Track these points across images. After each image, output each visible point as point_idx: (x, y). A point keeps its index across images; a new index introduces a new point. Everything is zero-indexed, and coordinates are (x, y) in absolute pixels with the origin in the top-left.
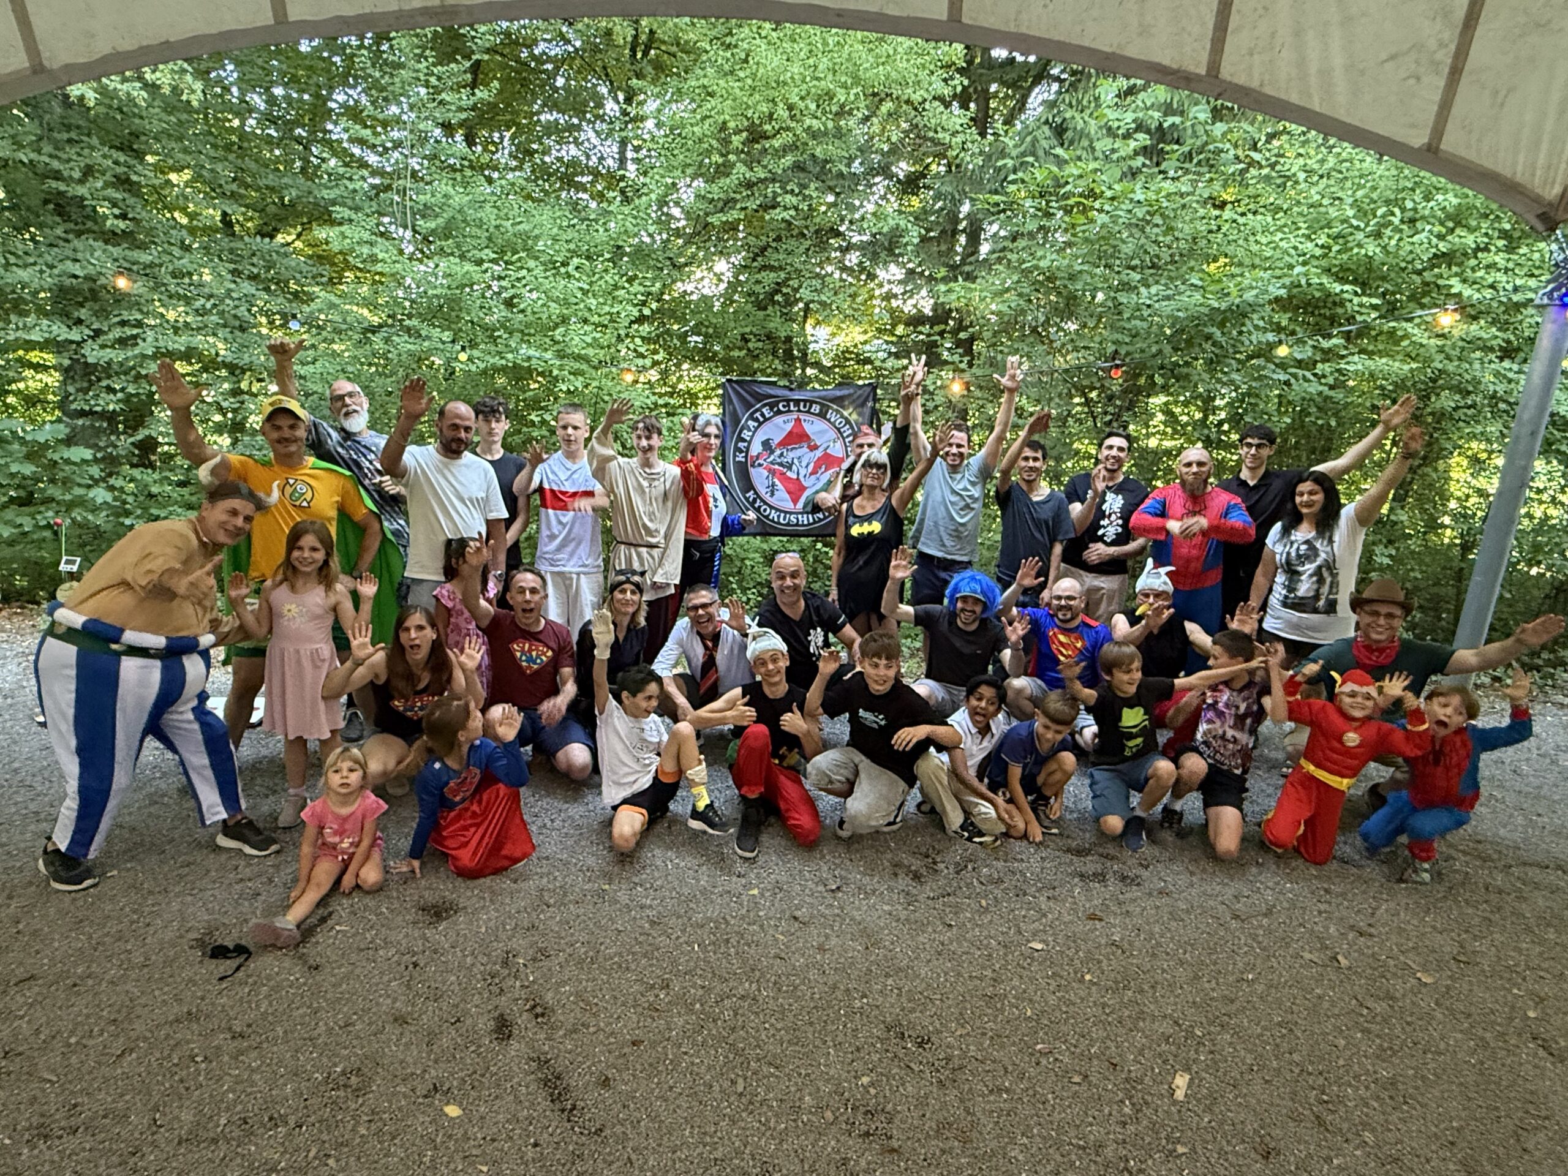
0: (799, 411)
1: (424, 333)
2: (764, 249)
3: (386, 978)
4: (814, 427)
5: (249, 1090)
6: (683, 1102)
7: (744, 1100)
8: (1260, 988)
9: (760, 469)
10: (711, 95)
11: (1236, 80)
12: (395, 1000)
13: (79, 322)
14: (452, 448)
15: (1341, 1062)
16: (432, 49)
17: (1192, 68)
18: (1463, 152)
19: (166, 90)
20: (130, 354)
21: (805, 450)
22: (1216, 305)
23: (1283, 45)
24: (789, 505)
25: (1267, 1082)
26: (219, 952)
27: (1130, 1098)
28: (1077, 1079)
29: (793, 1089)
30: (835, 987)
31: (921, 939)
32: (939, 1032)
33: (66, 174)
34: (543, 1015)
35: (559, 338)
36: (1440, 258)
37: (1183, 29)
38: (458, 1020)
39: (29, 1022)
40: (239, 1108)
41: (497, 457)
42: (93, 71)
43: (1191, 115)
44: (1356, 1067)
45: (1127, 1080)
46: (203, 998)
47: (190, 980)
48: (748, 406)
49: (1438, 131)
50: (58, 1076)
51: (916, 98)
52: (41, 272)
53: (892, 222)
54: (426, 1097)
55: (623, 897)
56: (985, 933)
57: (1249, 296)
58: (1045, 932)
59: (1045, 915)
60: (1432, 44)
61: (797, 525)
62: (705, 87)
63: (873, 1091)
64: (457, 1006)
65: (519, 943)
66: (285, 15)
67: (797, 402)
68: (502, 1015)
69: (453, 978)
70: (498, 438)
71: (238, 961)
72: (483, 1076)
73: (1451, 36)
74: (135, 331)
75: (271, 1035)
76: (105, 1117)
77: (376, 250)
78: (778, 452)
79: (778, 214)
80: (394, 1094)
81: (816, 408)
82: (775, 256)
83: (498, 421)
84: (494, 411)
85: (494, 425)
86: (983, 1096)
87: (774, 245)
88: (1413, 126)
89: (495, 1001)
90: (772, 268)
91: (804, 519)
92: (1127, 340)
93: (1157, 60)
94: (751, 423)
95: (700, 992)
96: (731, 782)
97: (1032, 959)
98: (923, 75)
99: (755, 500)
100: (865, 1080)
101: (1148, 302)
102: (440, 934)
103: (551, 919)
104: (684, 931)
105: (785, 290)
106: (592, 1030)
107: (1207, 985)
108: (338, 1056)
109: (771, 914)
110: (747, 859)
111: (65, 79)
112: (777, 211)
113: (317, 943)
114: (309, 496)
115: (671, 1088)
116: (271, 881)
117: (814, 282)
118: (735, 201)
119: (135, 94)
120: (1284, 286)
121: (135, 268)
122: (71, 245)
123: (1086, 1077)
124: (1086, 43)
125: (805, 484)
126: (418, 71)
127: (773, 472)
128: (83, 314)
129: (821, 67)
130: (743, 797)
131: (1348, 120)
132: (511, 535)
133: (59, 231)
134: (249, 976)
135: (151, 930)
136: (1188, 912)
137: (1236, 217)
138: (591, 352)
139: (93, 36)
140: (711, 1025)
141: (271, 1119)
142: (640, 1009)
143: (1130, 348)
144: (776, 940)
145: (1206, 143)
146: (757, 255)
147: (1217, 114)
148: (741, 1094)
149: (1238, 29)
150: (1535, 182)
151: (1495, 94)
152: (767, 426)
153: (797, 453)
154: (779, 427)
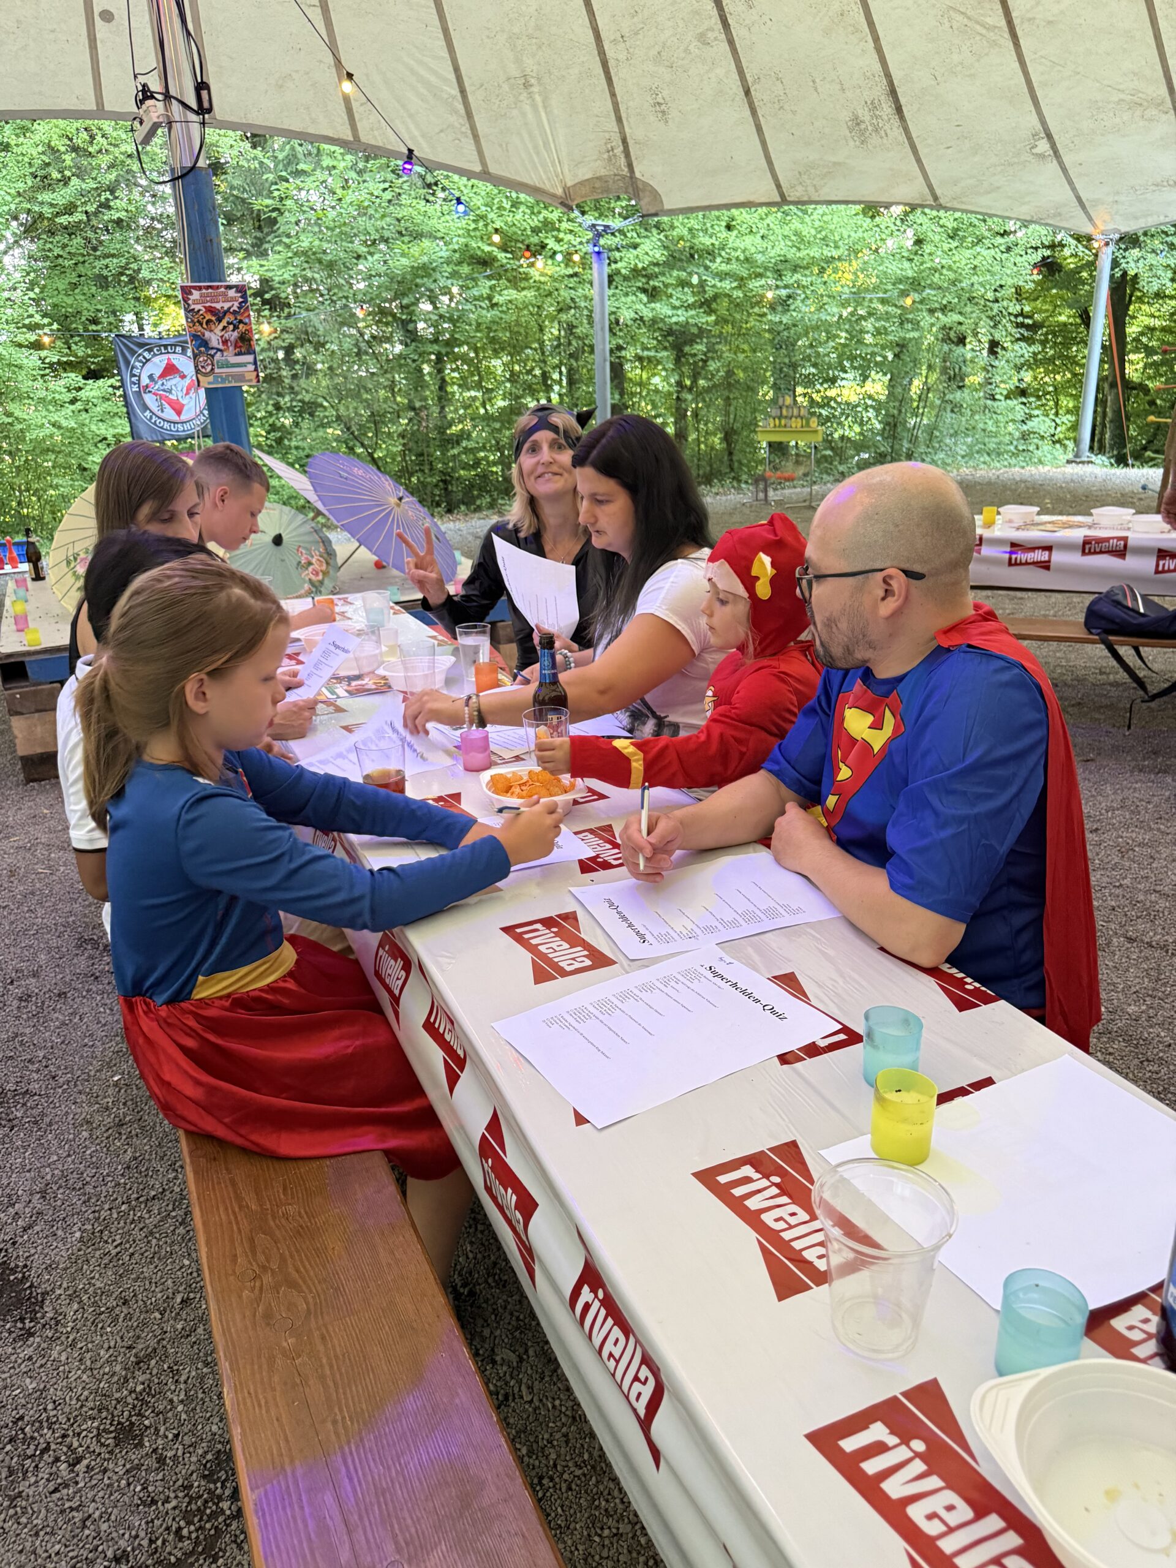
0: (168, 352)
4: (181, 360)
9: (150, 395)
11: (370, 143)
17: (345, 138)
18: (501, 173)
21: (178, 379)
24: (175, 418)
37: (333, 120)
48: (133, 353)
49: (483, 163)
60: (458, 124)
61: (184, 430)
73: (463, 120)
78: (160, 382)
81: (179, 350)
88: (470, 162)
93: (327, 135)
94: (138, 364)
99: (151, 417)
124: (286, 127)
125: (184, 402)
127: (160, 397)
149: (361, 120)
150: (548, 187)
151: (501, 146)
152: (148, 365)
153: (173, 382)
154: (158, 364)
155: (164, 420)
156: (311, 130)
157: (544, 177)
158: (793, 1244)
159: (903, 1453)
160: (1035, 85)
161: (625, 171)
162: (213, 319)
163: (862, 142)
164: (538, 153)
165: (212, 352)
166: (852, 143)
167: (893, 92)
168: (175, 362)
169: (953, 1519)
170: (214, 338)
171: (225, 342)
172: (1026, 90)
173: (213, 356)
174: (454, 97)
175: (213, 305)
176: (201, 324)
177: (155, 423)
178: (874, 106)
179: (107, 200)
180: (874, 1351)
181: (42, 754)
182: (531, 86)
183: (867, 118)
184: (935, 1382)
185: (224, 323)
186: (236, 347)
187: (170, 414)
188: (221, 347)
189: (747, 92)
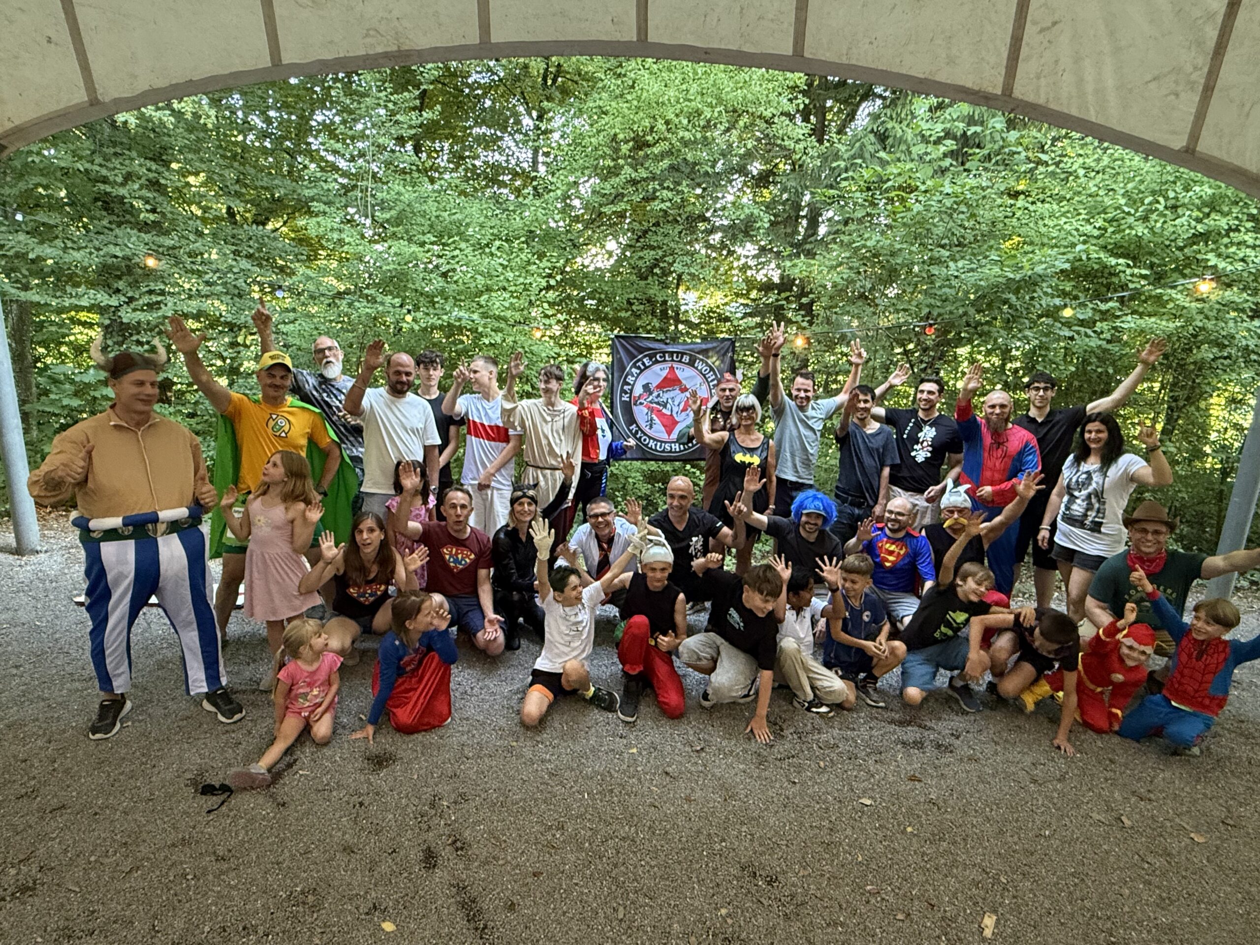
0: (673, 360)
1: (378, 300)
2: (645, 232)
3: (337, 815)
4: (684, 373)
5: (228, 904)
6: (573, 925)
7: (623, 925)
8: (1056, 843)
9: (641, 407)
10: (606, 113)
11: (1026, 99)
12: (344, 834)
13: (118, 291)
14: (398, 389)
15: (1126, 909)
16: (391, 81)
17: (990, 90)
18: (1216, 153)
19: (189, 116)
20: (155, 315)
21: (678, 391)
22: (1011, 276)
23: (1064, 70)
24: (664, 436)
25: (1062, 924)
26: (208, 790)
27: (946, 935)
28: (900, 916)
29: (664, 917)
30: (699, 832)
31: (770, 793)
32: (784, 873)
33: (111, 179)
34: (462, 849)
35: (483, 303)
36: (1198, 237)
37: (983, 59)
38: (394, 851)
39: (60, 843)
40: (220, 918)
41: (434, 397)
42: (135, 103)
43: (990, 126)
44: (1139, 914)
45: (943, 919)
46: (194, 828)
47: (185, 813)
48: (632, 356)
49: (1195, 136)
50: (80, 887)
51: (767, 114)
52: (91, 253)
53: (747, 211)
54: (367, 914)
55: (528, 753)
56: (823, 790)
57: (1039, 269)
58: (873, 790)
59: (873, 776)
60: (1189, 68)
61: (671, 452)
62: (600, 107)
63: (730, 921)
64: (394, 839)
65: (444, 788)
66: (280, 60)
67: (671, 354)
68: (429, 848)
69: (391, 816)
70: (435, 382)
71: (222, 798)
72: (413, 898)
73: (1204, 62)
74: (159, 298)
75: (246, 859)
76: (115, 922)
77: (343, 236)
78: (655, 394)
79: (657, 205)
80: (342, 911)
81: (686, 359)
82: (655, 238)
83: (435, 369)
84: (432, 362)
85: (432, 372)
86: (822, 928)
87: (653, 229)
88: (1174, 133)
89: (425, 836)
90: (653, 248)
91: (676, 447)
92: (939, 304)
93: (961, 83)
94: (634, 371)
95: (589, 833)
96: (616, 660)
97: (863, 813)
98: (773, 96)
99: (637, 432)
100: (724, 911)
101: (956, 274)
102: (382, 779)
103: (470, 769)
104: (575, 782)
105: (662, 265)
106: (501, 862)
107: (1010, 839)
108: (297, 877)
109: (648, 769)
110: (627, 723)
111: (114, 109)
112: (656, 203)
113: (285, 784)
114: (286, 429)
115: (564, 913)
116: (250, 733)
117: (685, 258)
118: (623, 195)
119: (165, 119)
120: (1068, 261)
121: (161, 250)
122: (114, 233)
123: (909, 915)
124: (904, 71)
125: (677, 419)
126: (379, 98)
127: (652, 410)
128: (121, 284)
129: (691, 91)
130: (625, 674)
131: (1119, 128)
132: (443, 460)
133: (105, 222)
134: (231, 810)
135: (156, 770)
136: (993, 775)
137: (1027, 205)
138: (508, 314)
139: (136, 77)
140: (598, 861)
141: (244, 929)
142: (539, 847)
143: (941, 311)
144: (651, 791)
145: (1003, 147)
146: (640, 237)
147: (1011, 124)
148: (621, 920)
151: (1241, 107)
152: (647, 373)
154: (656, 373)
155: (650, 438)
156: (941, 77)
168: (678, 372)
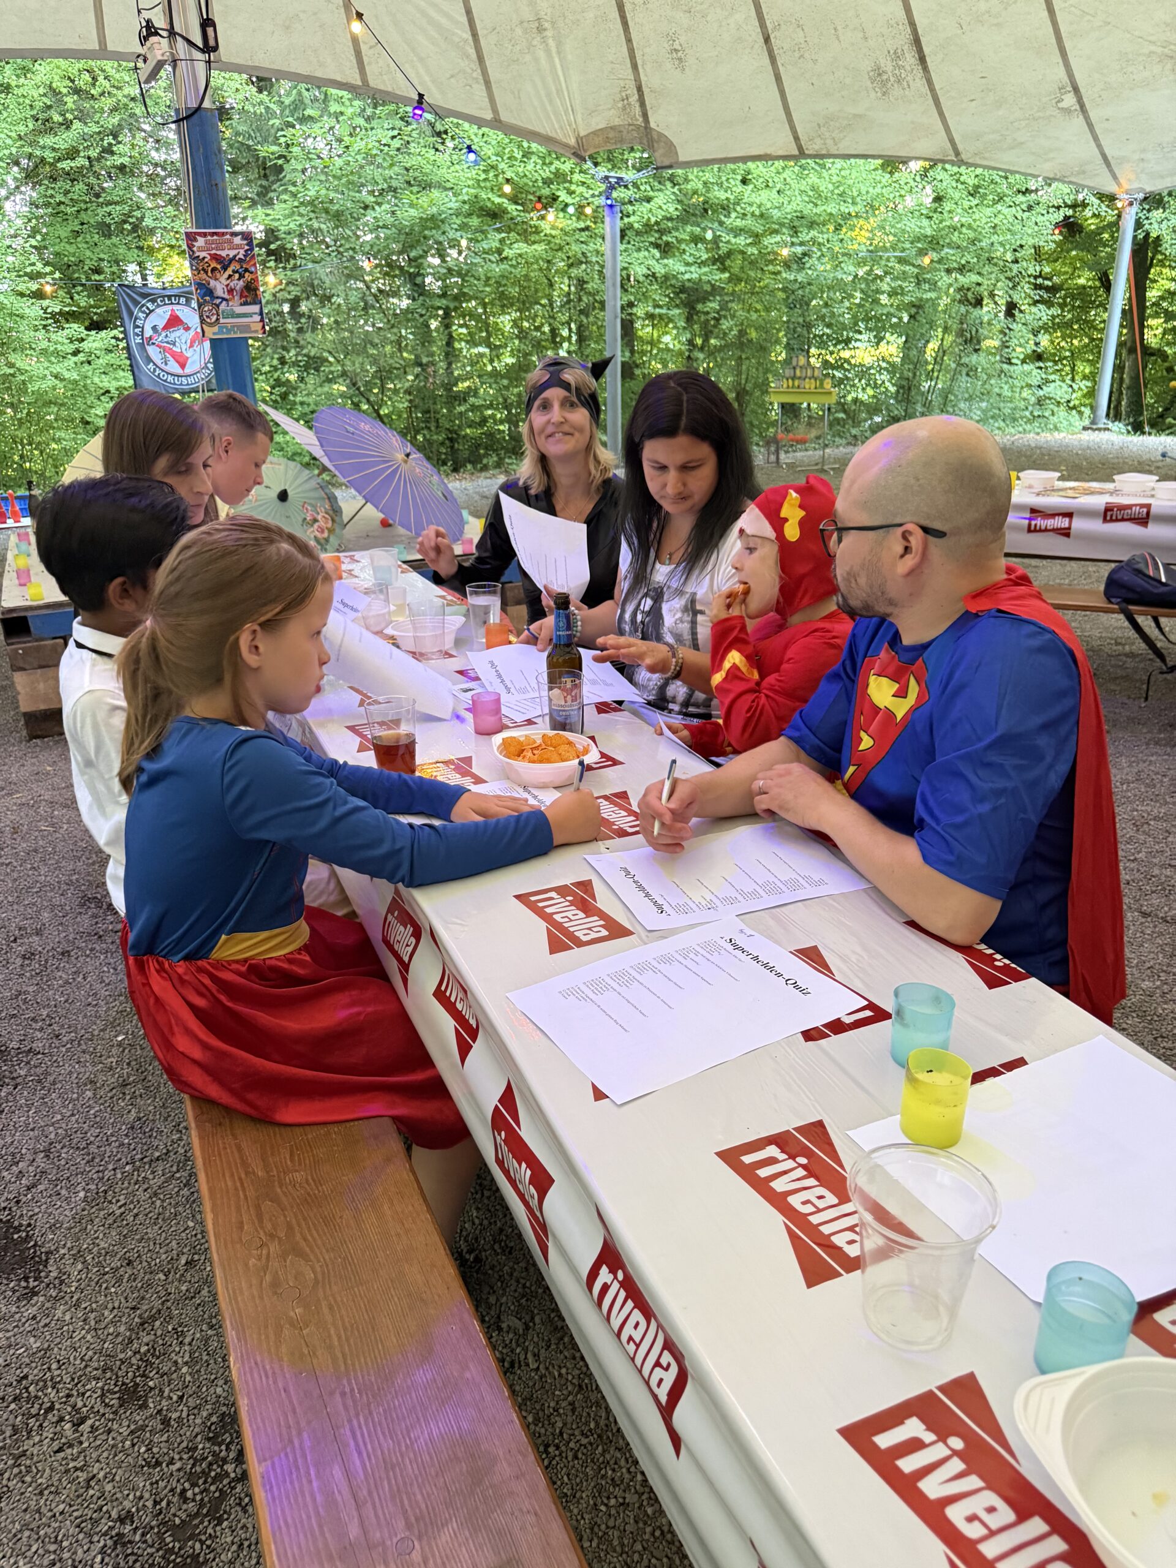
0: (172, 303)
4: (185, 311)
9: (154, 347)
17: (354, 82)
18: (512, 121)
21: (182, 331)
24: (179, 371)
37: (341, 63)
48: (136, 303)
49: (495, 110)
60: (469, 70)
61: (188, 384)
81: (183, 301)
88: (482, 109)
91: (191, 377)
93: (333, 77)
94: (141, 315)
99: (155, 370)
125: (188, 355)
149: (370, 63)
150: (560, 136)
151: (513, 93)
152: (152, 316)
153: (177, 334)
154: (161, 316)
155: (168, 373)
156: (319, 74)
157: (556, 126)
158: (821, 1228)
159: (939, 1451)
160: (1064, 35)
161: (640, 121)
162: (219, 267)
163: (884, 94)
164: (551, 101)
165: (218, 301)
166: (873, 95)
167: (917, 42)
168: (179, 313)
169: (994, 1522)
170: (219, 287)
171: (231, 291)
172: (1054, 41)
173: (218, 306)
174: (466, 41)
175: (218, 253)
176: (206, 272)
177: (158, 376)
178: (897, 56)
179: (110, 144)
180: (908, 1342)
181: (45, 710)
182: (545, 30)
183: (889, 68)
184: (971, 1376)
185: (229, 271)
186: (241, 297)
187: (173, 367)
188: (226, 296)
189: (767, 40)
